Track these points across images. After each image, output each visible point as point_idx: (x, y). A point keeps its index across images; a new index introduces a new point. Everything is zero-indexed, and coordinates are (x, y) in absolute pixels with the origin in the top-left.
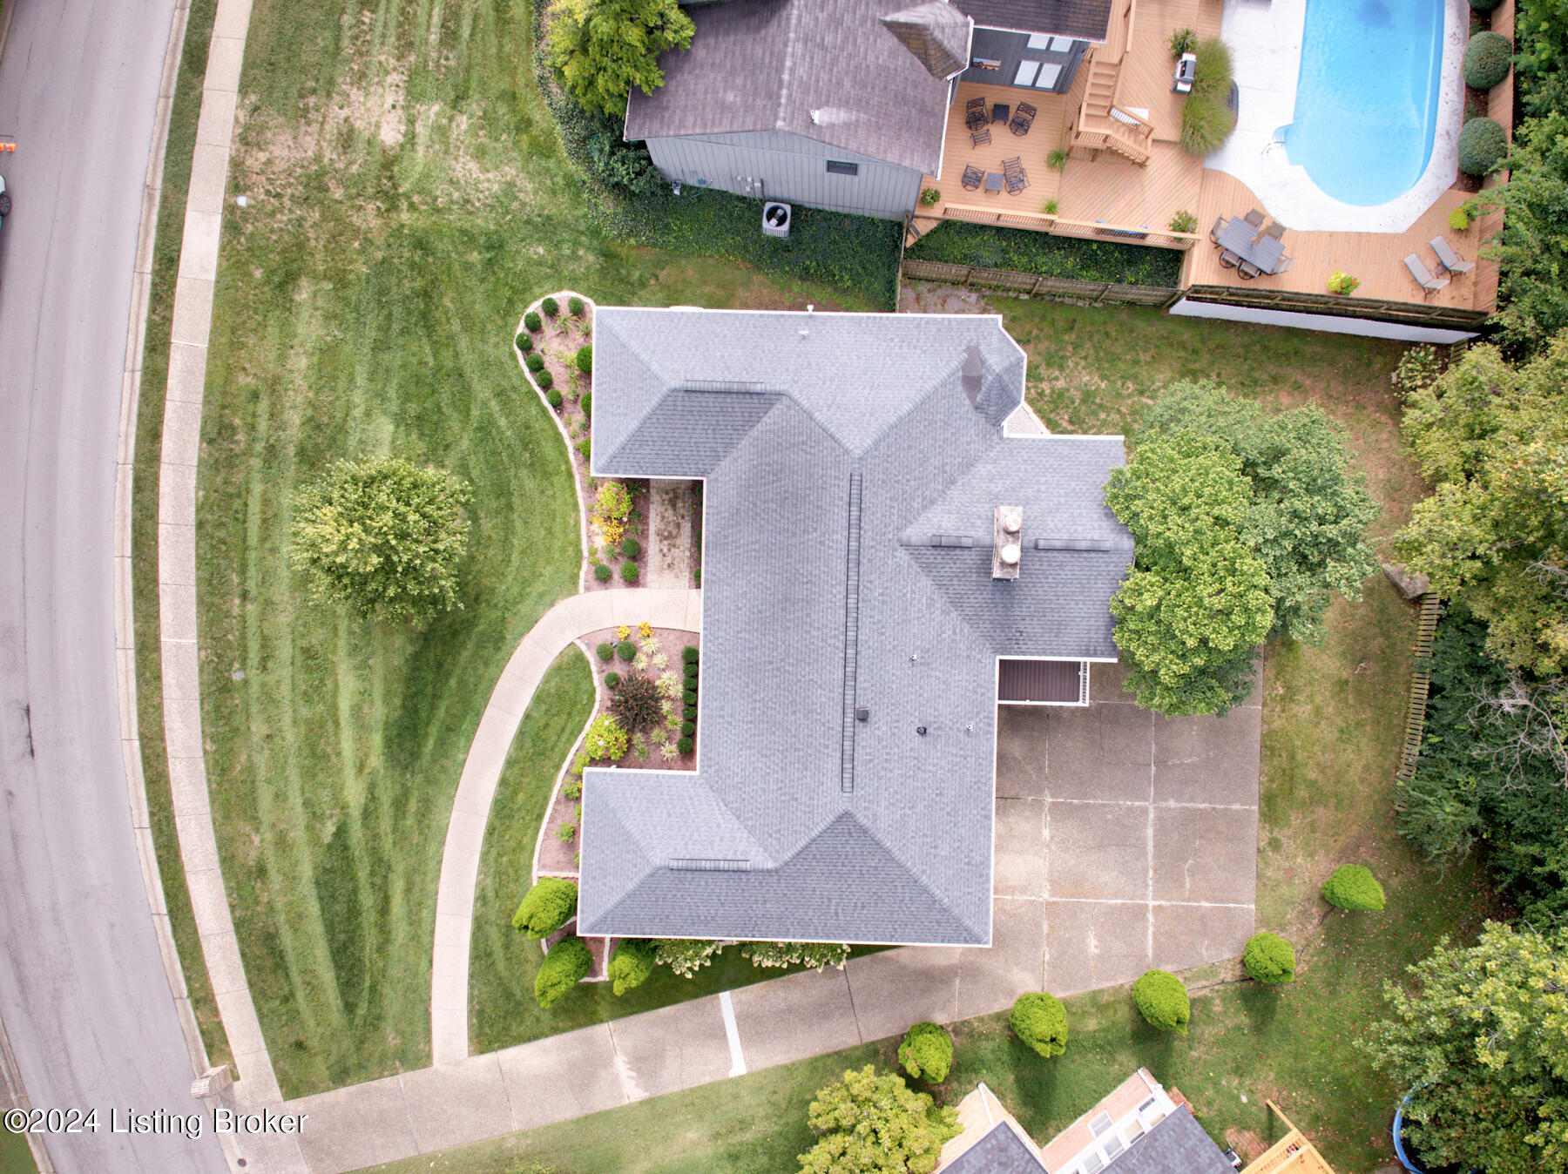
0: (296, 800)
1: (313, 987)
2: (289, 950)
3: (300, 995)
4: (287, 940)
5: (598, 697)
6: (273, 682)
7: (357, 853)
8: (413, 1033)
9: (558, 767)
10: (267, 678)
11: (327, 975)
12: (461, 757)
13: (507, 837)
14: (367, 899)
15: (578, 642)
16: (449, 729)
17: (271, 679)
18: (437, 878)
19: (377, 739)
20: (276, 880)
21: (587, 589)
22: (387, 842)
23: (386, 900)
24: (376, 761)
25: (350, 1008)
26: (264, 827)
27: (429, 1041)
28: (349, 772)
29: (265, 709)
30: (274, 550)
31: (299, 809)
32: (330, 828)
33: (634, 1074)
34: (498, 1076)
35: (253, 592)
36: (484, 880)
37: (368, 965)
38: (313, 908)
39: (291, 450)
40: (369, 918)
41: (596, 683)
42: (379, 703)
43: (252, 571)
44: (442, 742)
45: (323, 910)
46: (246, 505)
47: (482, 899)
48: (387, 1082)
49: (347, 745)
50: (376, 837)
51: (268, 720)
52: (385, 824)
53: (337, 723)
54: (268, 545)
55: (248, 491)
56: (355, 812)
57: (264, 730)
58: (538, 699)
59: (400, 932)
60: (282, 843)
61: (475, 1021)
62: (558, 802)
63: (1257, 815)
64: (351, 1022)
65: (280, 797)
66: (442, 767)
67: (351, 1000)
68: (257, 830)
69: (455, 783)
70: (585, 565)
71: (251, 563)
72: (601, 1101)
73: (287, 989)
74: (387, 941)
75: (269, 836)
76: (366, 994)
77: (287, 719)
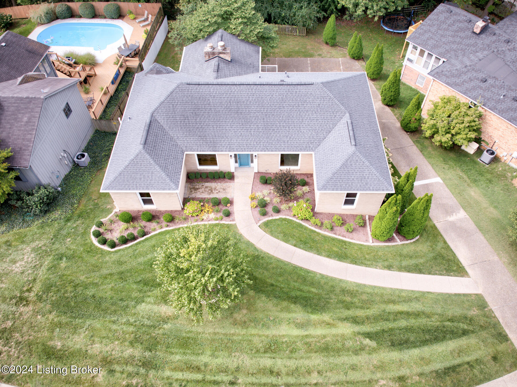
0: (355, 359)
1: (460, 352)
2: (443, 365)
3: (467, 359)
4: (438, 366)
5: (284, 217)
6: (286, 369)
7: (379, 328)
8: (468, 301)
9: (319, 234)
10: (284, 372)
11: (451, 345)
12: (318, 276)
13: (356, 255)
14: (403, 323)
15: (259, 224)
16: (304, 280)
17: (284, 371)
18: (383, 288)
19: (314, 317)
20: (404, 372)
21: (233, 220)
22: (370, 312)
23: (401, 313)
24: (326, 317)
25: (465, 333)
26: (375, 377)
27: (470, 295)
28: (334, 331)
29: (302, 374)
30: (206, 365)
31: (359, 358)
32: (367, 341)
33: (454, 214)
34: (476, 265)
35: (230, 378)
36: (379, 267)
37: (439, 323)
38: (415, 352)
39: (147, 354)
40: (413, 322)
41: (277, 217)
42: (294, 315)
43: (218, 378)
44: (312, 284)
45: (415, 347)
46: (177, 380)
47: (389, 267)
48: (498, 314)
49: (319, 331)
50: (368, 318)
51: (309, 372)
52: (360, 313)
53: (307, 336)
54: (203, 368)
55: (168, 378)
56: (357, 328)
57: (315, 375)
58: (287, 241)
59: (416, 307)
60: (381, 367)
61: (452, 274)
62: (335, 234)
63: (311, 58)
64: (473, 332)
65: (353, 368)
66: (325, 284)
67: (461, 332)
68: (377, 381)
69: (333, 279)
70: (223, 222)
71: (213, 378)
72: (471, 225)
73: (466, 366)
74: (423, 313)
75: (379, 375)
76: (455, 324)
77: (307, 362)
